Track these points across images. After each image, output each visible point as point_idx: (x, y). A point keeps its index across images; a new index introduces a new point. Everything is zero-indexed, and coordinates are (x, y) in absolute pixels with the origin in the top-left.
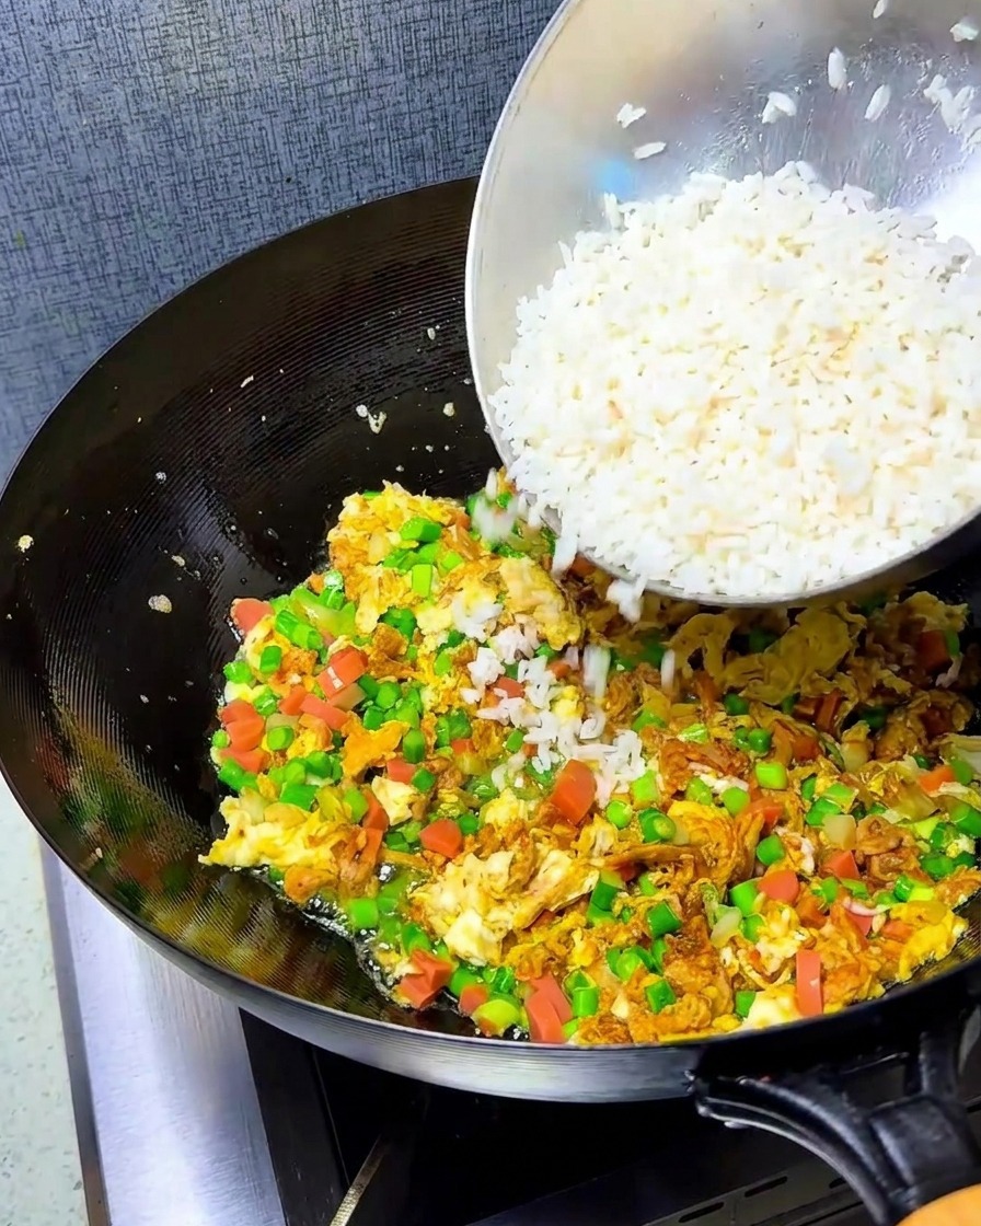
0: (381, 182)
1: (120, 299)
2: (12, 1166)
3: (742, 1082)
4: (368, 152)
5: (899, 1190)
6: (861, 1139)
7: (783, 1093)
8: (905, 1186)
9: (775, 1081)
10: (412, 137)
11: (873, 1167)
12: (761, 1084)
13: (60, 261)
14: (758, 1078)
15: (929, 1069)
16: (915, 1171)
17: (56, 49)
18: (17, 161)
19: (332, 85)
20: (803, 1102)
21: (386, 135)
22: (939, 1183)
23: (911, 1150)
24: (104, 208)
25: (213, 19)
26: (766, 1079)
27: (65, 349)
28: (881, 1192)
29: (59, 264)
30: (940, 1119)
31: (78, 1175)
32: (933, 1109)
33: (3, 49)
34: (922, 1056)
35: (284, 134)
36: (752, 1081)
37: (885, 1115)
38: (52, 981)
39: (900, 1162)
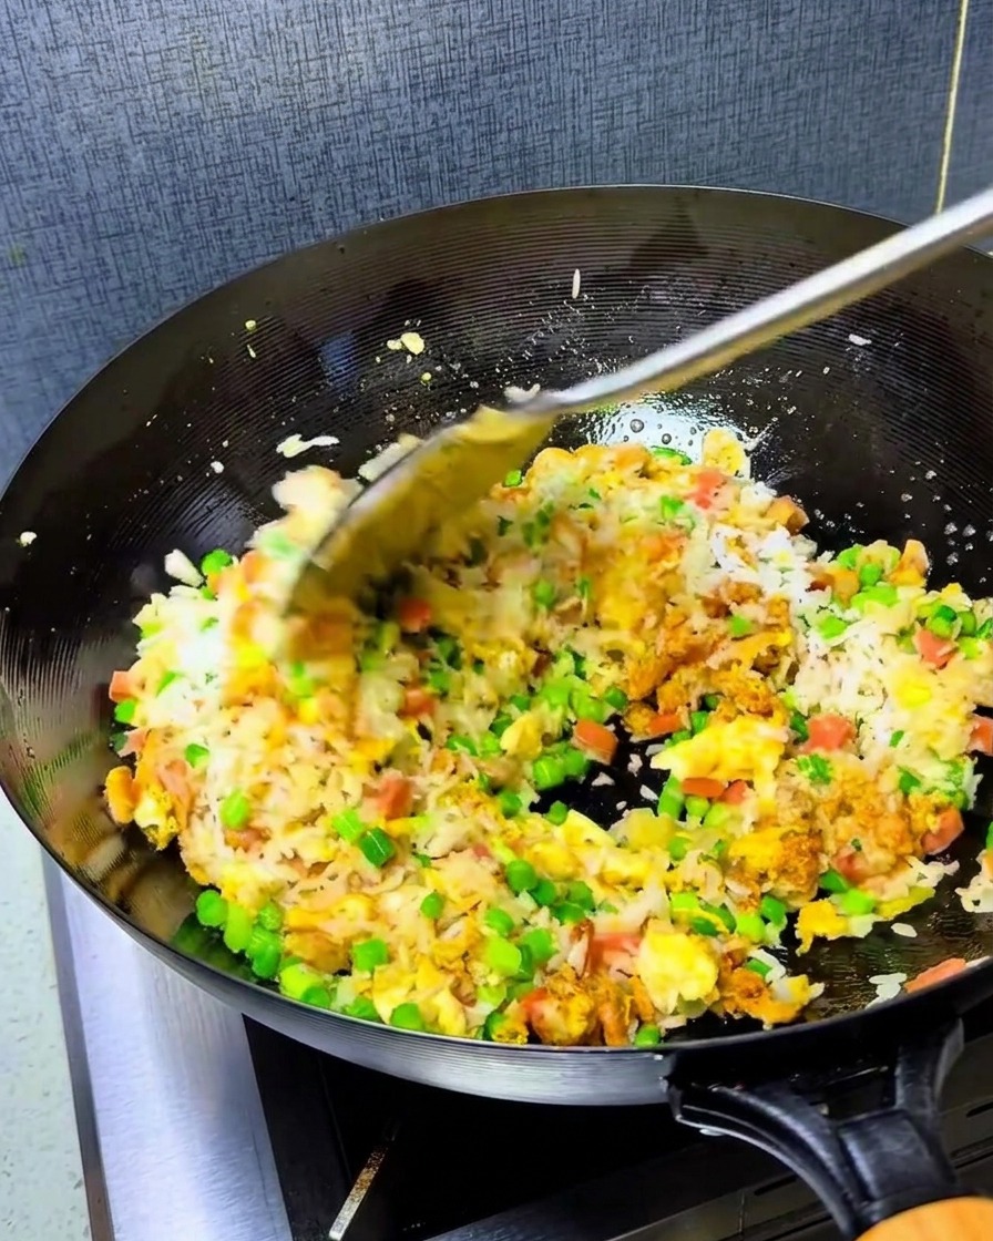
0: (386, 202)
1: (122, 314)
2: (12, 1165)
3: (715, 1090)
4: (373, 172)
5: (865, 1203)
6: (829, 1150)
7: (752, 1100)
8: (871, 1199)
9: (748, 1089)
10: (417, 157)
11: (840, 1179)
12: (734, 1092)
13: (60, 277)
14: (732, 1086)
15: (905, 1083)
16: (882, 1185)
17: (58, 72)
18: (18, 180)
19: (336, 107)
20: (774, 1111)
21: (390, 156)
22: (906, 1195)
23: (880, 1163)
24: (106, 226)
25: (215, 43)
26: (738, 1087)
27: (67, 363)
28: (846, 1203)
29: (59, 279)
30: (913, 1134)
31: (80, 1175)
32: (906, 1123)
33: (4, 72)
34: (898, 1071)
35: (287, 153)
36: (725, 1089)
37: (856, 1127)
38: (52, 979)
39: (867, 1174)
